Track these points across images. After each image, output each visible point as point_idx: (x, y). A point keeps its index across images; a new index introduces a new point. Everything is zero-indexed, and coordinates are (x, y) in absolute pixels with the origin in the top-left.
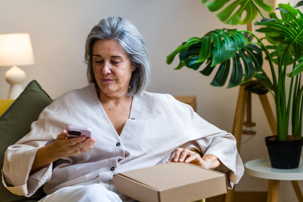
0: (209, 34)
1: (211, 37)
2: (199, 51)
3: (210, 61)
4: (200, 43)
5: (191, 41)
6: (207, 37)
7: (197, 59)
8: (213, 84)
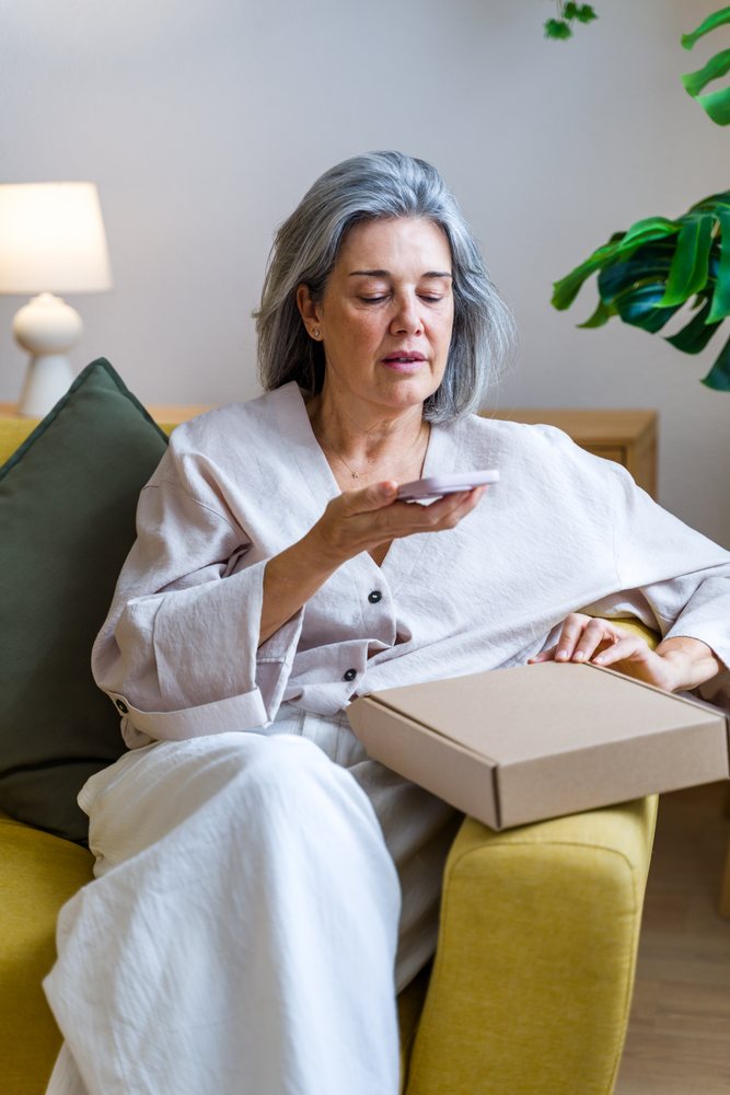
0: (704, 206)
1: (714, 216)
2: (668, 265)
3: (705, 301)
4: (672, 238)
5: (639, 232)
6: (699, 218)
7: (661, 293)
8: (711, 381)
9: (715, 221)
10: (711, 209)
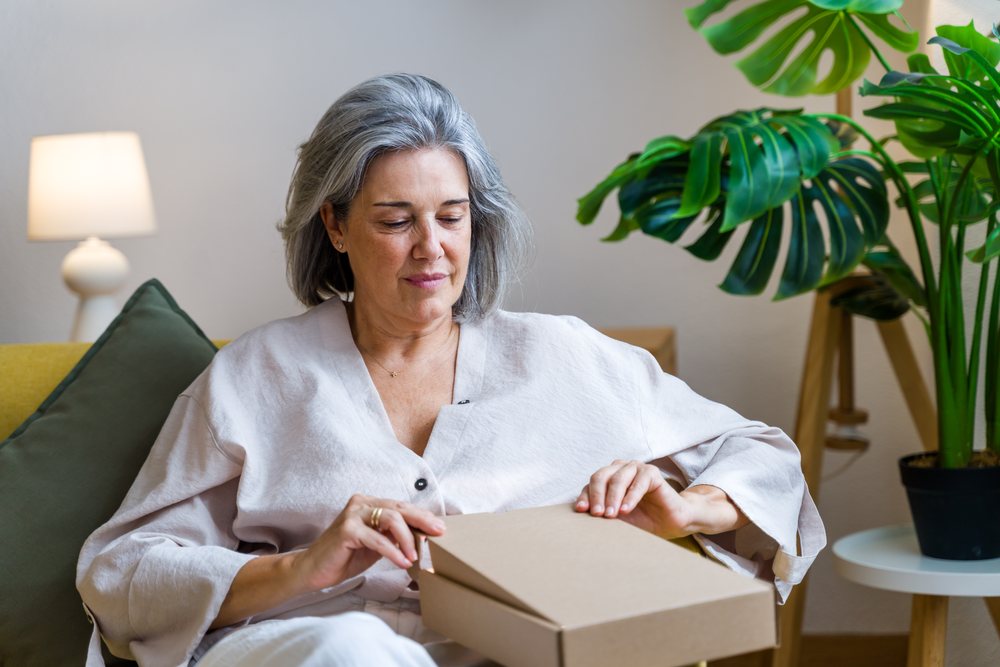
0: (713, 127)
1: (722, 134)
2: (682, 181)
3: (717, 214)
4: (684, 157)
5: (654, 150)
6: (708, 137)
7: (676, 207)
8: (727, 286)
9: (722, 138)
10: (719, 129)
